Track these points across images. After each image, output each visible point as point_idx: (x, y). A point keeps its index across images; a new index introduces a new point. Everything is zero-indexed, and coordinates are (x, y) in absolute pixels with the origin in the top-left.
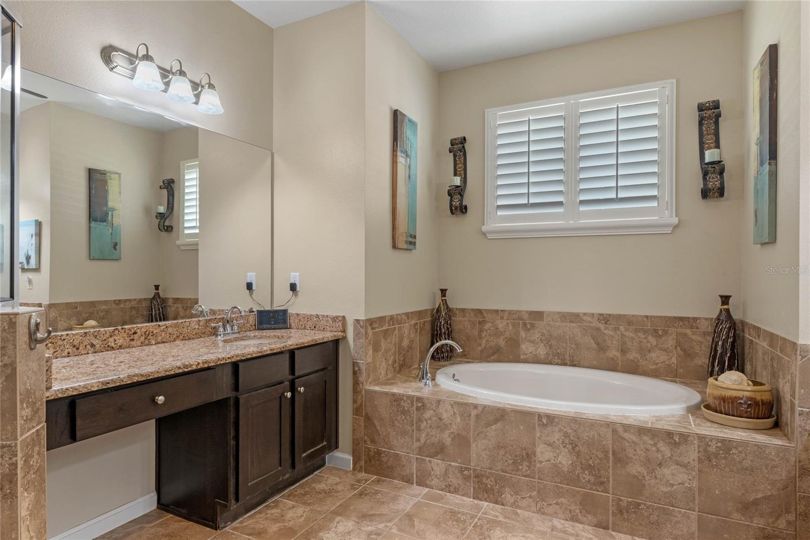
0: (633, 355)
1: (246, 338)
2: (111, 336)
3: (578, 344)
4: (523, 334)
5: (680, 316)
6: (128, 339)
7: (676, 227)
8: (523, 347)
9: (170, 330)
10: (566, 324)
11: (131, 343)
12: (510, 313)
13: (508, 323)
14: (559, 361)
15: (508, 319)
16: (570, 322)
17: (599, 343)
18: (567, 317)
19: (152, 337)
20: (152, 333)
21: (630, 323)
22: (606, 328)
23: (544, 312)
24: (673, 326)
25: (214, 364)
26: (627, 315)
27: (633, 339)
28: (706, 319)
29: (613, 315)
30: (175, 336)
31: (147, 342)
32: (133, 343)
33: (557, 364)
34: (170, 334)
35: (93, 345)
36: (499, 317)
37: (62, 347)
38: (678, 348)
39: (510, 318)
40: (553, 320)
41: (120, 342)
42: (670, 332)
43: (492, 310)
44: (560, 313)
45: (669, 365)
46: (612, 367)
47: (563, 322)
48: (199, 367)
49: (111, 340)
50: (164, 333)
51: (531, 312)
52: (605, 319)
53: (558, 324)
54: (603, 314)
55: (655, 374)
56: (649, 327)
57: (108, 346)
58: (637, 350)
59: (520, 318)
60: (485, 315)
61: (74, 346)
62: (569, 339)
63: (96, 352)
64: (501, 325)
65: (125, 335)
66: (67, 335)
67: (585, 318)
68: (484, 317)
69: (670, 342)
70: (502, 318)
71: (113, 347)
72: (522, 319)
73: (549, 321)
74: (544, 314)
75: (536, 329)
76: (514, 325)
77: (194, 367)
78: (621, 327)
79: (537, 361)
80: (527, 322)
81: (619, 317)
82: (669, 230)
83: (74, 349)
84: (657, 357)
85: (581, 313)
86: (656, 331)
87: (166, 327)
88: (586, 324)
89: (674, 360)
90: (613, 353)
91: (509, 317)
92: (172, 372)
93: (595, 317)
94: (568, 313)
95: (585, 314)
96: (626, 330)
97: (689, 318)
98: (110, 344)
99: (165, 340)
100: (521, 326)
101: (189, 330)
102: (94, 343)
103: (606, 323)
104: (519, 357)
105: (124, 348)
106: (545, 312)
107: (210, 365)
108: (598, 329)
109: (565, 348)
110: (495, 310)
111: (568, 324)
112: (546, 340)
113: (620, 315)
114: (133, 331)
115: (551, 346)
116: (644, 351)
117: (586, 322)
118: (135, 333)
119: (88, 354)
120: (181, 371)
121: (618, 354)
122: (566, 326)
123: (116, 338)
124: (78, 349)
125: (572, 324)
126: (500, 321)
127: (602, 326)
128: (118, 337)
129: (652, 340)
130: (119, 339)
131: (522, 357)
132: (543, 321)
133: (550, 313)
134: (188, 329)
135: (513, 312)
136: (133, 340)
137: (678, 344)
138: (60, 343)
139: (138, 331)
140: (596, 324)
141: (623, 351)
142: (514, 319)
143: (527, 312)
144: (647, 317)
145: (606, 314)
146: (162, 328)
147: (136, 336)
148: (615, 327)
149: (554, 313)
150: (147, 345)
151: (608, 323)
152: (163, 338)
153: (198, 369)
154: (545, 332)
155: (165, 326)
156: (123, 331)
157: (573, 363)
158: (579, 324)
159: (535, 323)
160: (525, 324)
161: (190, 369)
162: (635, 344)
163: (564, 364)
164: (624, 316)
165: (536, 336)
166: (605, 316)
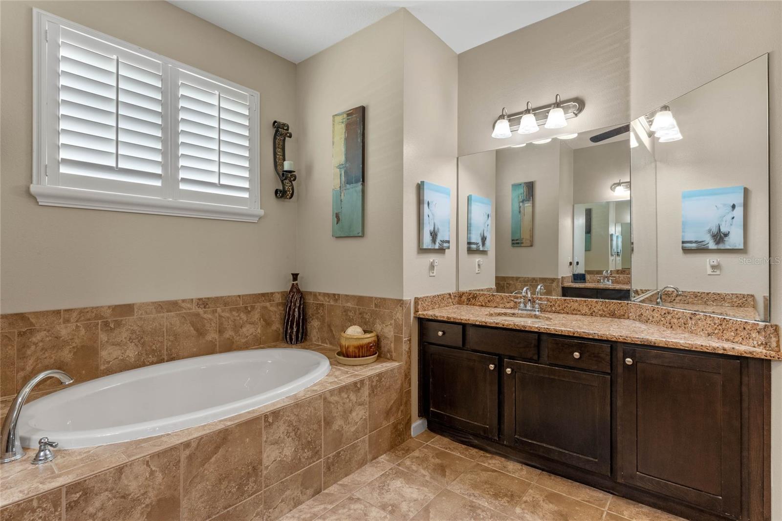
0: (229, 334)
3: (176, 335)
4: (103, 337)
5: (262, 292)
7: (260, 218)
8: (104, 354)
10: (162, 314)
12: (82, 312)
13: (77, 327)
14: (155, 359)
15: (77, 321)
16: (167, 312)
17: (198, 329)
18: (162, 307)
21: (226, 304)
22: (205, 313)
23: (134, 304)
24: (258, 302)
26: (223, 297)
27: (228, 318)
28: (278, 293)
29: (211, 298)
33: (152, 363)
36: (61, 320)
38: (262, 319)
39: (82, 318)
40: (146, 313)
42: (256, 307)
43: (47, 312)
44: (155, 303)
45: (255, 336)
46: (210, 350)
47: (160, 312)
51: (116, 306)
52: (204, 303)
53: (152, 316)
54: (201, 299)
55: (245, 347)
56: (241, 305)
58: (232, 328)
59: (98, 317)
60: (33, 321)
62: (167, 331)
64: (64, 331)
67: (183, 305)
68: (32, 324)
69: (256, 316)
70: (67, 321)
72: (102, 317)
73: (141, 314)
74: (135, 307)
75: (123, 327)
76: (87, 328)
78: (218, 309)
79: (125, 366)
80: (109, 320)
81: (216, 300)
82: (255, 220)
84: (248, 330)
85: (179, 300)
86: (246, 308)
88: (184, 311)
89: (259, 331)
90: (212, 336)
91: (80, 318)
93: (194, 302)
94: (164, 302)
95: (183, 301)
96: (223, 312)
97: (268, 293)
100: (99, 327)
103: (205, 307)
104: (97, 368)
106: (136, 304)
108: (197, 315)
109: (162, 342)
110: (54, 312)
111: (166, 314)
112: (137, 338)
113: (217, 298)
115: (143, 344)
116: (237, 328)
117: (185, 309)
121: (216, 336)
122: (163, 317)
125: (169, 313)
126: (63, 326)
127: (201, 311)
129: (243, 316)
131: (102, 367)
132: (134, 315)
133: (142, 305)
135: (87, 310)
137: (262, 316)
140: (195, 309)
141: (221, 332)
142: (89, 320)
143: (109, 307)
144: (239, 296)
145: (205, 298)
148: (213, 310)
149: (148, 304)
151: (207, 306)
154: (136, 328)
157: (172, 356)
158: (178, 312)
159: (122, 320)
160: (106, 324)
162: (230, 322)
163: (161, 361)
164: (222, 297)
165: (123, 335)
166: (204, 300)
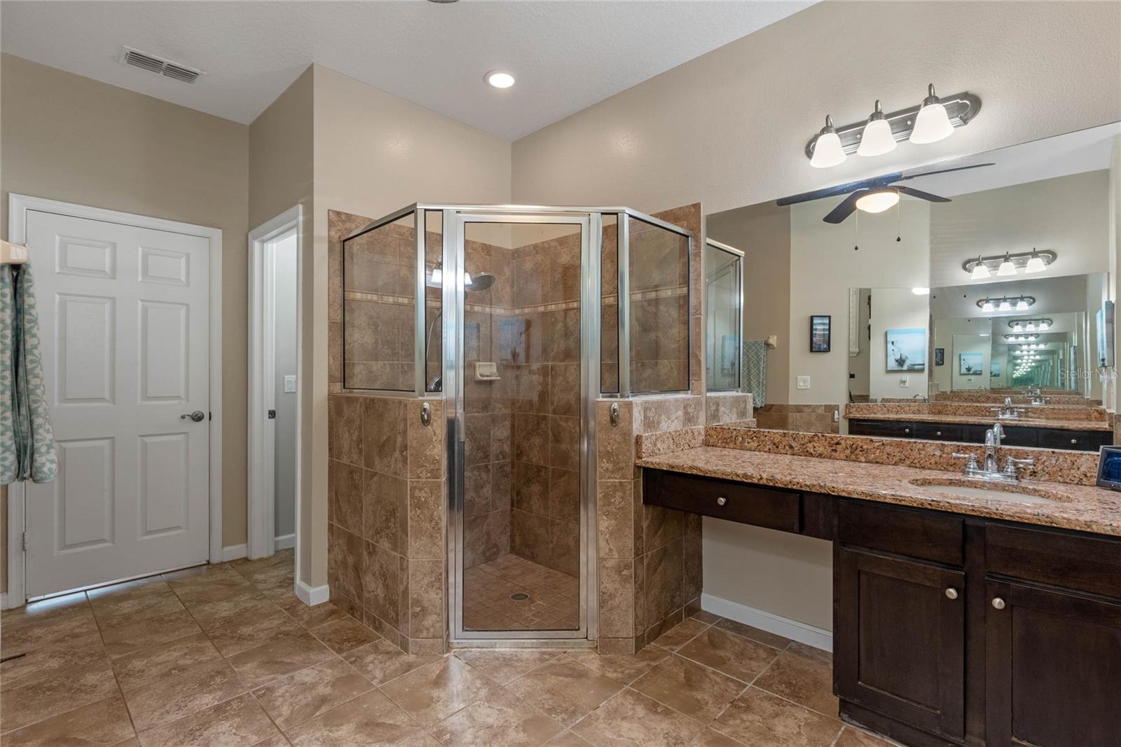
1: (1014, 490)
2: (810, 442)
6: (830, 449)
9: (888, 449)
11: (833, 453)
19: (861, 453)
20: (861, 447)
25: (783, 486)
30: (897, 459)
31: (853, 457)
32: (836, 454)
34: (888, 454)
35: (791, 447)
37: (764, 443)
41: (820, 450)
48: (761, 482)
49: (810, 445)
50: (879, 451)
57: (807, 451)
61: (774, 444)
63: (794, 455)
65: (826, 443)
66: (769, 432)
71: (811, 454)
77: (755, 481)
83: (774, 447)
87: (883, 444)
92: (729, 478)
98: (808, 449)
99: (881, 461)
101: (922, 456)
102: (793, 445)
105: (824, 458)
107: (777, 485)
114: (835, 441)
118: (838, 443)
119: (786, 454)
120: (739, 479)
123: (815, 445)
124: (777, 447)
128: (818, 445)
130: (819, 447)
134: (920, 454)
136: (836, 451)
138: (762, 438)
139: (843, 442)
146: (876, 444)
147: (839, 448)
150: (854, 461)
152: (877, 457)
153: (760, 485)
155: (881, 443)
156: (824, 438)
161: (749, 481)
